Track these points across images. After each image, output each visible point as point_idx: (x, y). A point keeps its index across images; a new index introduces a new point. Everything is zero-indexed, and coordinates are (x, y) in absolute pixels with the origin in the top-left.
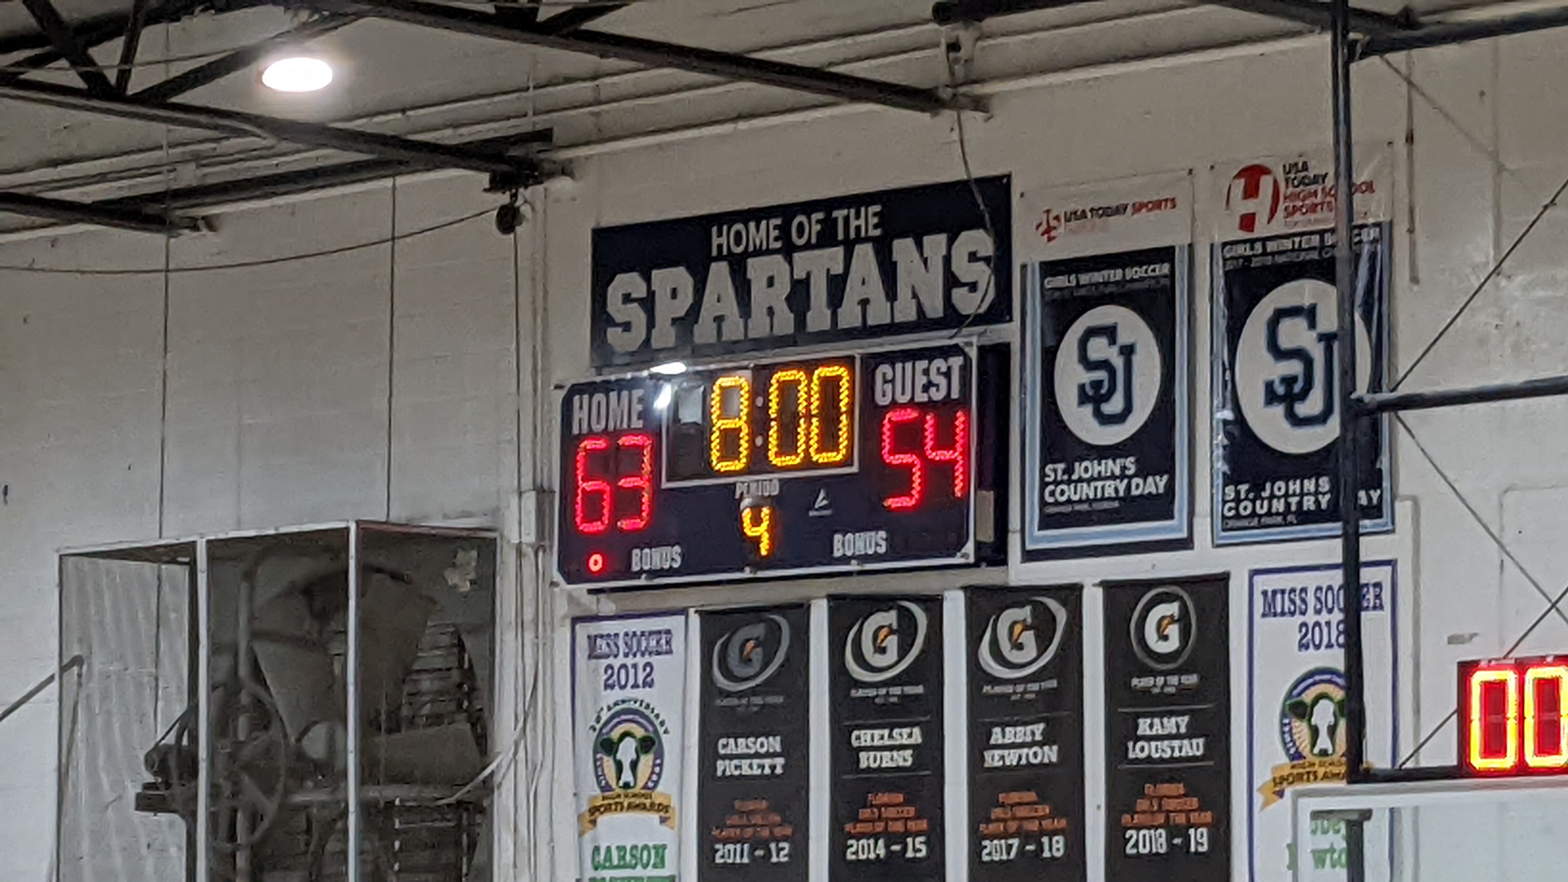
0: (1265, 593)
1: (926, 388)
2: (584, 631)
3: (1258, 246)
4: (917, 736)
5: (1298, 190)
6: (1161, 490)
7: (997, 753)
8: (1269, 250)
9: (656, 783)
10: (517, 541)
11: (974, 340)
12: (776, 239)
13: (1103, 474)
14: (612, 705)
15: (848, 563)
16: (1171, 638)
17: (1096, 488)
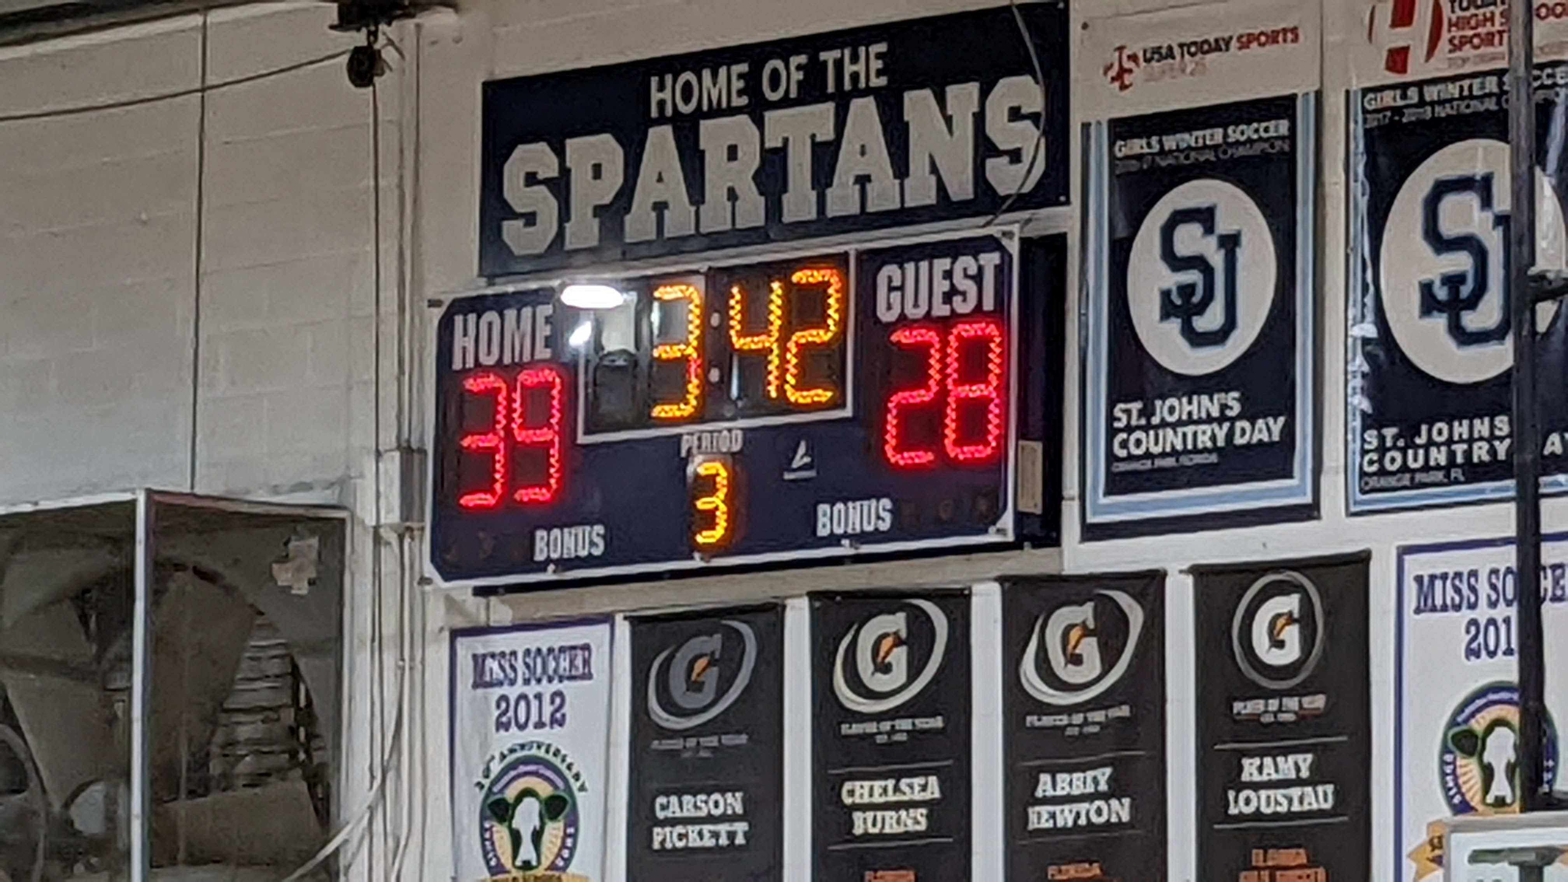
0: (1419, 579)
1: (948, 298)
2: (466, 647)
3: (1413, 93)
4: (934, 789)
5: (1467, 14)
6: (1276, 438)
7: (1045, 810)
8: (1428, 98)
9: (568, 861)
10: (374, 523)
11: (1015, 228)
12: (740, 93)
13: (1195, 417)
14: (506, 752)
15: (838, 544)
16: (1288, 645)
17: (1185, 435)
